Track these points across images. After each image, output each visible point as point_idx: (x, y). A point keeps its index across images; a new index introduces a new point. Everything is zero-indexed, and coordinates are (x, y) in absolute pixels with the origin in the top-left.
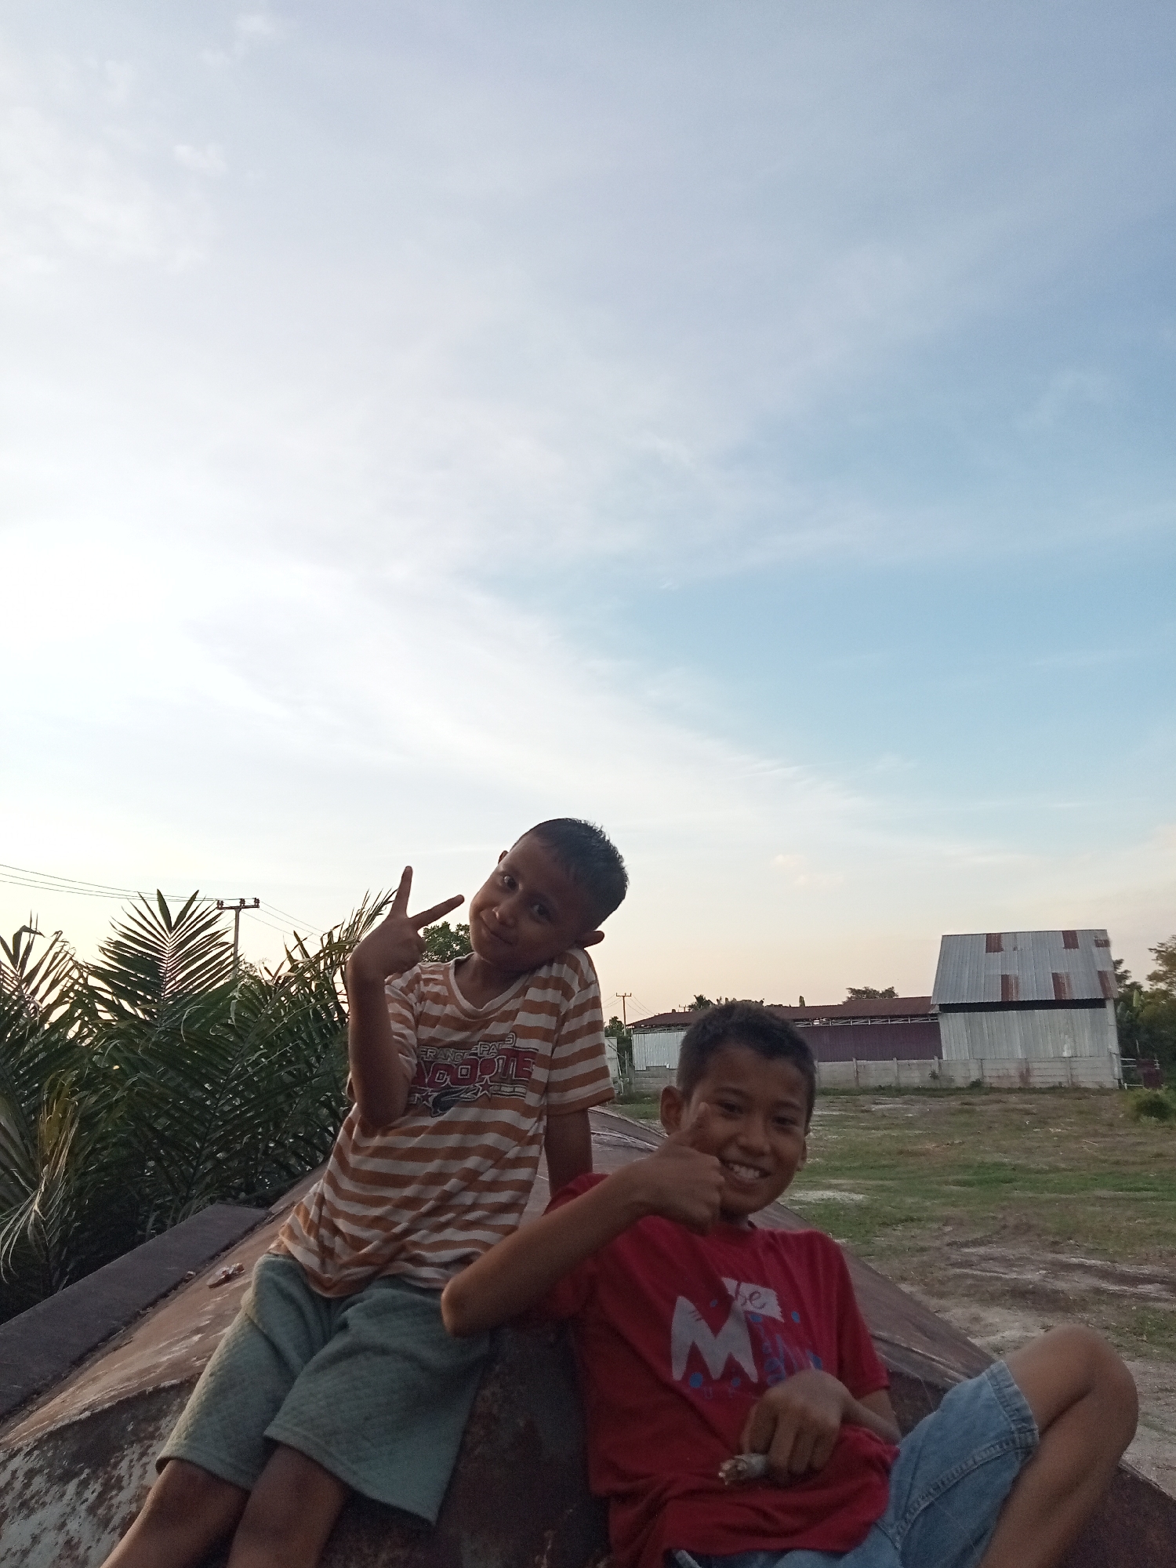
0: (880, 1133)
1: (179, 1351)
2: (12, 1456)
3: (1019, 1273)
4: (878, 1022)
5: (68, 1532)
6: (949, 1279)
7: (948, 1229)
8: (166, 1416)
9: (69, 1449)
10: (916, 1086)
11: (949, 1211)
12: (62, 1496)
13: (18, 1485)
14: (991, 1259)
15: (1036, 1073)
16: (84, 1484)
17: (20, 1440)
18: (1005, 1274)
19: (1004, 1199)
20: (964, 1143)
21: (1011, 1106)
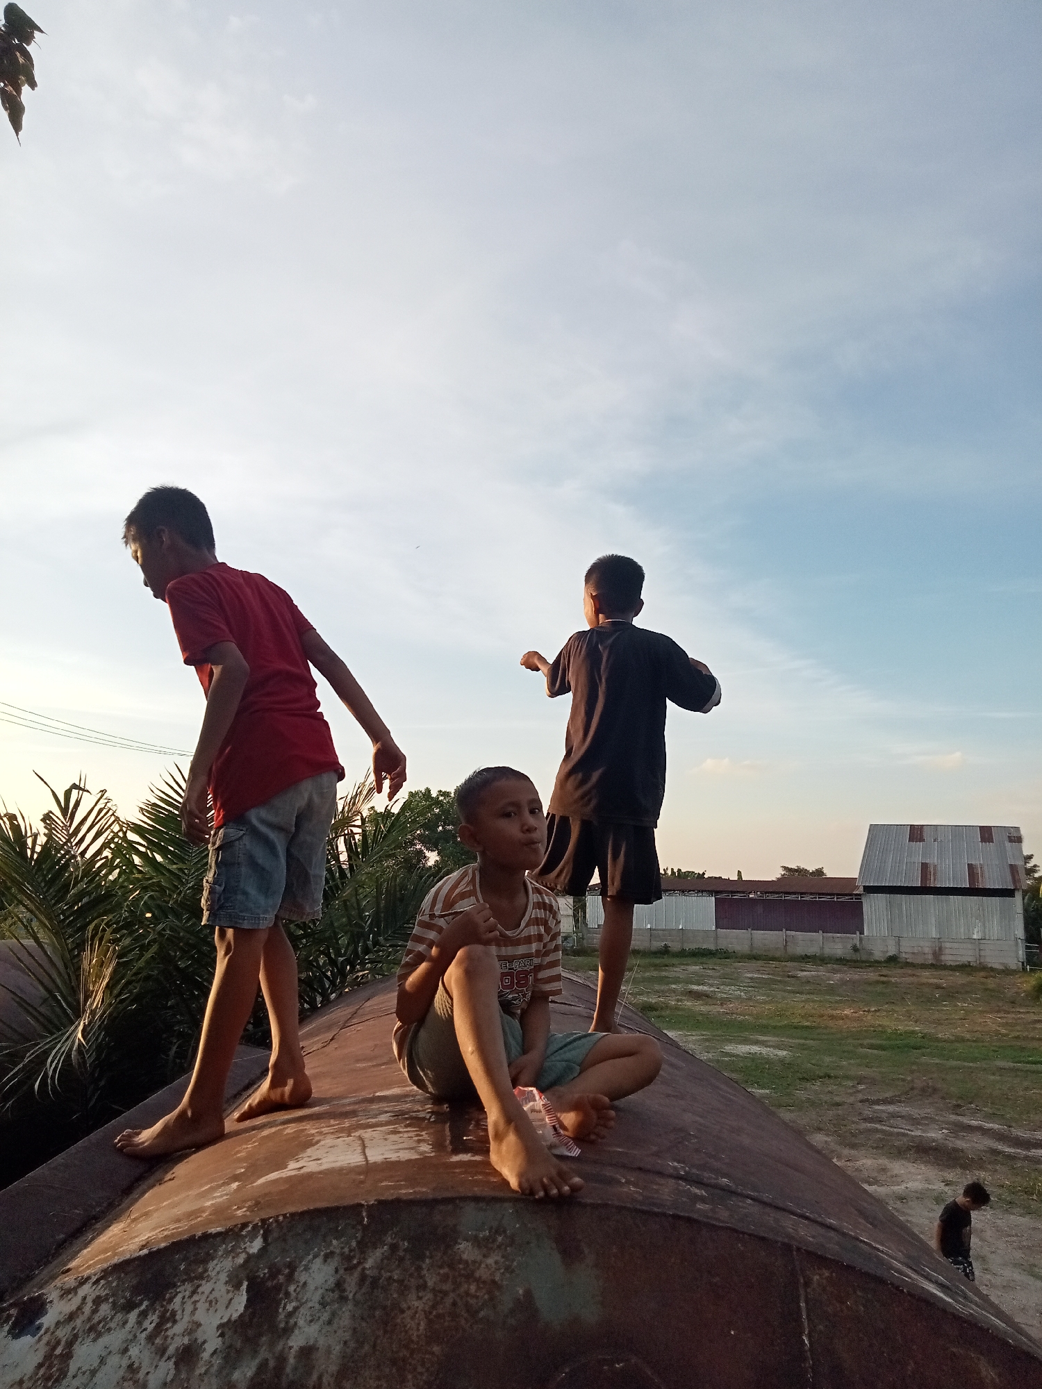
0: (804, 997)
1: (219, 1197)
2: (83, 1282)
3: (924, 1131)
4: (807, 898)
5: (130, 1357)
6: (861, 1132)
7: (861, 1087)
8: (213, 1259)
9: (130, 1282)
10: (838, 957)
11: (863, 1072)
12: (125, 1323)
13: (87, 1309)
14: (899, 1117)
15: (947, 951)
16: (144, 1315)
17: (89, 1267)
18: (912, 1131)
19: (913, 1063)
20: (879, 1010)
21: (925, 980)
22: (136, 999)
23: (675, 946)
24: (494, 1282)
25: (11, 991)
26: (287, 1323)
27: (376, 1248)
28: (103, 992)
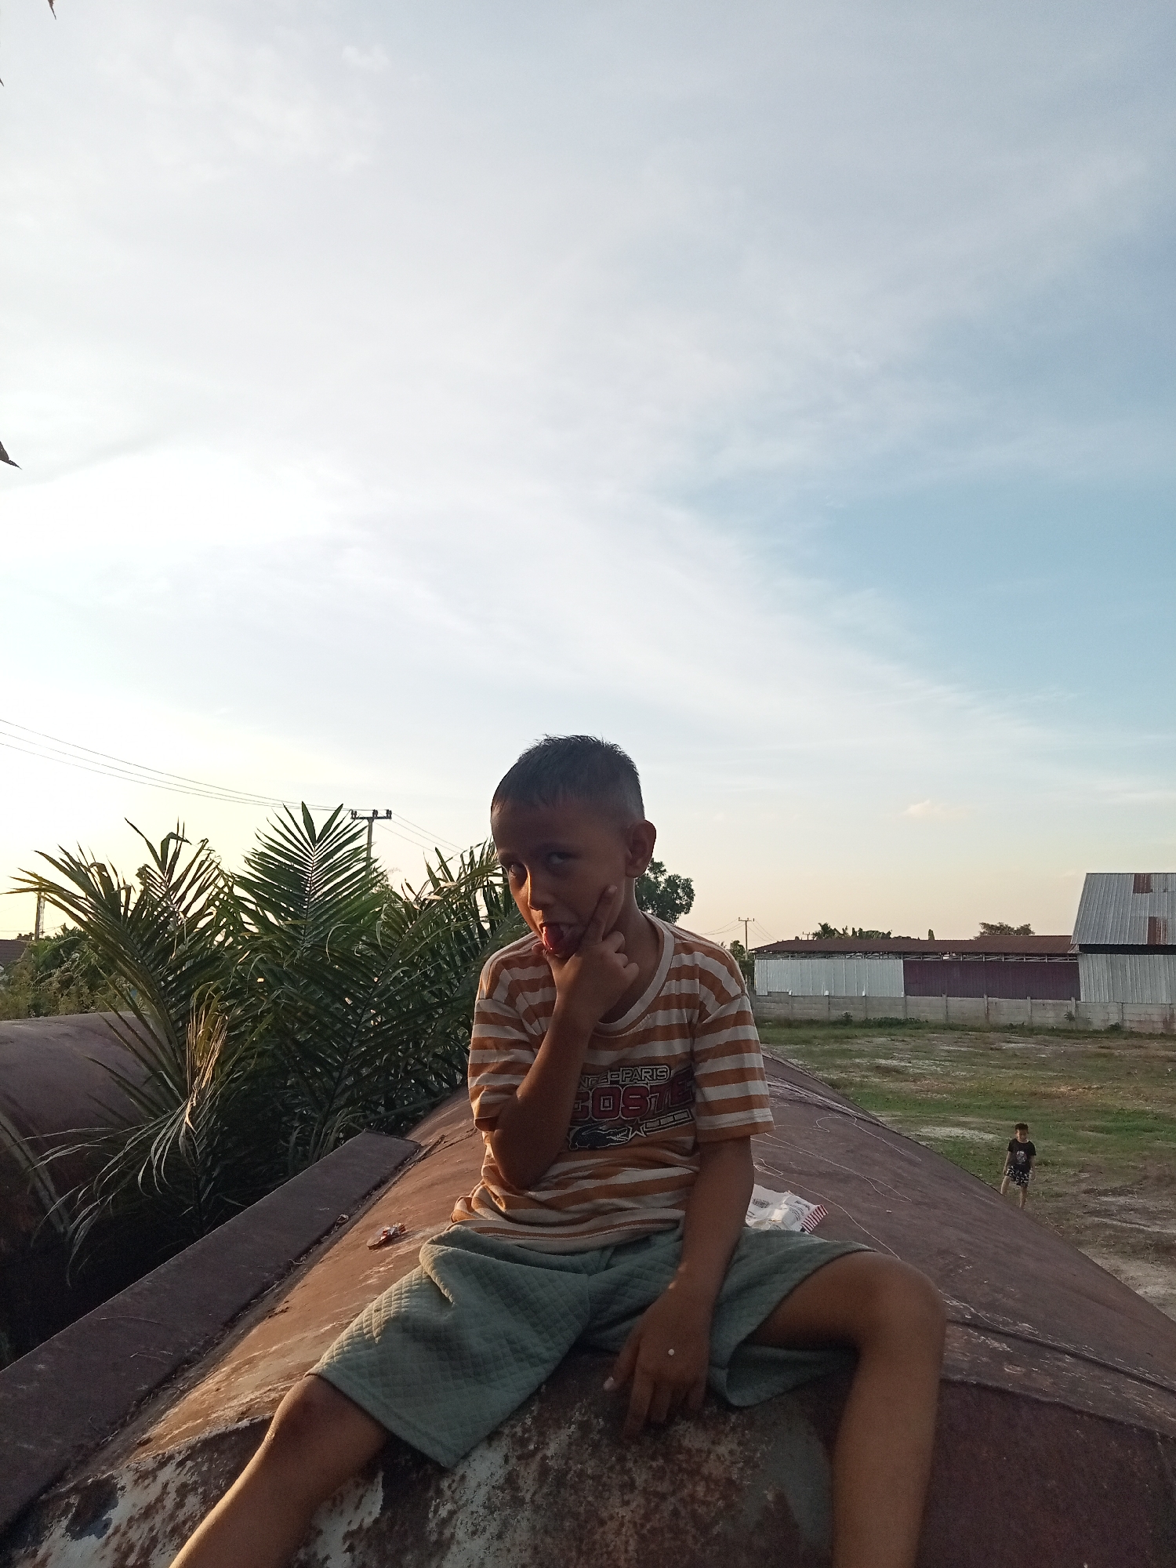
0: (1012, 1073)
2: (162, 1464)
3: (1163, 1227)
4: (1012, 959)
6: (1087, 1228)
7: (1085, 1175)
9: (226, 1465)
10: (1050, 1026)
11: (1084, 1158)
13: (169, 1502)
14: (1132, 1210)
17: (173, 1439)
18: (1149, 1227)
19: (1145, 1149)
20: (1102, 1088)
21: (1152, 1052)
22: (251, 1077)
23: (858, 1015)
24: (730, 1482)
25: (109, 1069)
26: (441, 1533)
27: (560, 1428)
28: (213, 1070)
